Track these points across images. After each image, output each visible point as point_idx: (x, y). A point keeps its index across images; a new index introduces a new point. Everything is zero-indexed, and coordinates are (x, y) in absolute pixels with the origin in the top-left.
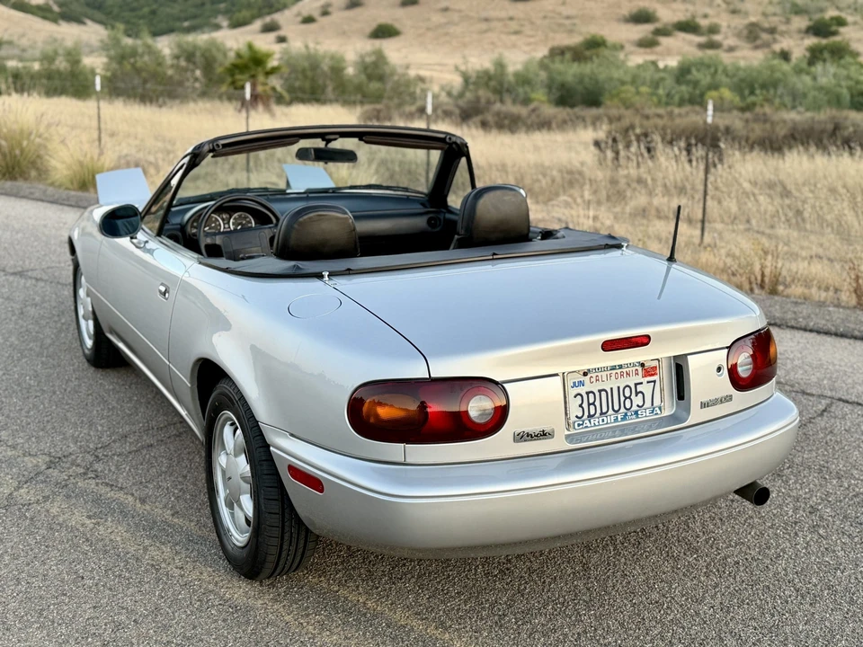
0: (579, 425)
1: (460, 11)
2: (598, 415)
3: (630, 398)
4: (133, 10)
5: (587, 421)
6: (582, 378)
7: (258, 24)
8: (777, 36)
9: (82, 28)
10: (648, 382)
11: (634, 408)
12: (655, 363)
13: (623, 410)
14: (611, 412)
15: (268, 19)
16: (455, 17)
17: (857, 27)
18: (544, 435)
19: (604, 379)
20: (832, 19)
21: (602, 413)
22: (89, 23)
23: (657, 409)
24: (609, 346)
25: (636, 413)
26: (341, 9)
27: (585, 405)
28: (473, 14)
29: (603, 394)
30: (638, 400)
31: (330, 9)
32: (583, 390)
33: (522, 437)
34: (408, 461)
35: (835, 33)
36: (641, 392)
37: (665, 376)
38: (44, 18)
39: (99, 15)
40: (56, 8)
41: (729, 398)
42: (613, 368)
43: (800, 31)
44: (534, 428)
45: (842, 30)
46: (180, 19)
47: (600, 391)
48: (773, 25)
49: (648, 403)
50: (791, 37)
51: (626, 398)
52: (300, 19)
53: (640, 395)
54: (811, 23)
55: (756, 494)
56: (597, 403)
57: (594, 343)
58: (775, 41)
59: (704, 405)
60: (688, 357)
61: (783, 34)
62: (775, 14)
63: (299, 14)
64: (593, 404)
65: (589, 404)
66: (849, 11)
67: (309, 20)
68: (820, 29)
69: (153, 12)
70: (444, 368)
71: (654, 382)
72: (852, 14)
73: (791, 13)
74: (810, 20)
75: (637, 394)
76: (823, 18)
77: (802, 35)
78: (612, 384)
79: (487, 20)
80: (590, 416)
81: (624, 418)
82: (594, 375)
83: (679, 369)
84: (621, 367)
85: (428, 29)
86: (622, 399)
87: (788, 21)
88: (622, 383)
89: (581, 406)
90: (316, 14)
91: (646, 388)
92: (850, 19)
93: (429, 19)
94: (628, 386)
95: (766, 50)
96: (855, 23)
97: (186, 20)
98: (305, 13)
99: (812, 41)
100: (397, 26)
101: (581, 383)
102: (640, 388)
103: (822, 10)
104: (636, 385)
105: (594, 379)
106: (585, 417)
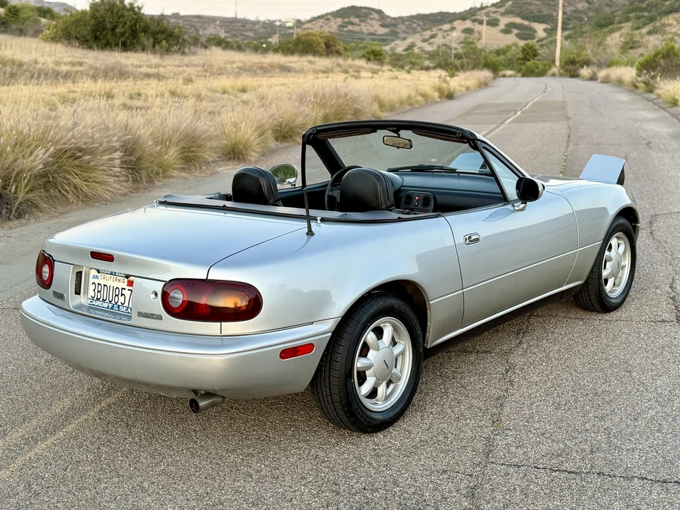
0: (91, 302)
2: (101, 299)
3: (118, 296)
5: (95, 301)
6: (98, 274)
10: (128, 290)
11: (119, 304)
14: (107, 301)
18: (61, 297)
19: (107, 278)
21: (103, 300)
23: (130, 309)
25: (119, 307)
27: (96, 291)
29: (106, 288)
30: (121, 299)
32: (97, 281)
33: (55, 295)
36: (124, 295)
41: (160, 318)
47: (104, 286)
49: (126, 305)
51: (116, 295)
53: (123, 297)
56: (102, 292)
57: (87, 250)
59: (140, 315)
64: (100, 292)
65: (98, 291)
71: (132, 291)
75: (122, 295)
78: (111, 283)
80: (97, 299)
81: (112, 308)
82: (103, 274)
86: (114, 295)
88: (116, 284)
89: (94, 290)
91: (127, 293)
94: (118, 288)
101: (97, 277)
102: (124, 292)
104: (122, 289)
105: (102, 277)
106: (95, 298)
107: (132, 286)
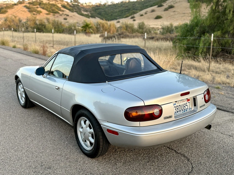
0: (176, 114)
1: (178, 12)
2: (179, 111)
3: (185, 107)
4: (107, 14)
5: (177, 113)
6: (175, 103)
7: (130, 17)
9: (95, 19)
10: (188, 103)
11: (186, 109)
12: (189, 98)
13: (184, 110)
15: (132, 16)
16: (176, 13)
18: (170, 117)
19: (180, 103)
21: (180, 111)
22: (97, 18)
23: (190, 109)
24: (182, 95)
25: (186, 110)
26: (150, 12)
27: (176, 109)
28: (181, 12)
29: (180, 106)
30: (186, 107)
31: (147, 13)
32: (176, 106)
33: (166, 118)
34: (141, 126)
36: (187, 105)
37: (192, 101)
38: (86, 17)
39: (99, 16)
40: (90, 15)
41: (204, 105)
42: (181, 100)
44: (168, 115)
46: (117, 16)
47: (179, 106)
49: (188, 108)
51: (184, 107)
52: (140, 15)
53: (187, 106)
55: (209, 127)
56: (179, 109)
57: (179, 94)
59: (201, 107)
60: (197, 96)
63: (140, 14)
64: (178, 109)
65: (177, 109)
67: (142, 15)
69: (112, 15)
70: (148, 103)
71: (189, 102)
75: (186, 105)
78: (181, 104)
79: (184, 13)
80: (178, 112)
81: (184, 112)
82: (178, 102)
83: (195, 99)
84: (183, 100)
85: (169, 16)
86: (183, 107)
88: (183, 103)
89: (175, 109)
90: (143, 14)
93: (170, 14)
94: (184, 104)
97: (118, 16)
98: (141, 14)
100: (162, 16)
101: (175, 104)
102: (187, 104)
104: (186, 103)
105: (178, 103)
106: (177, 112)
107: (189, 101)
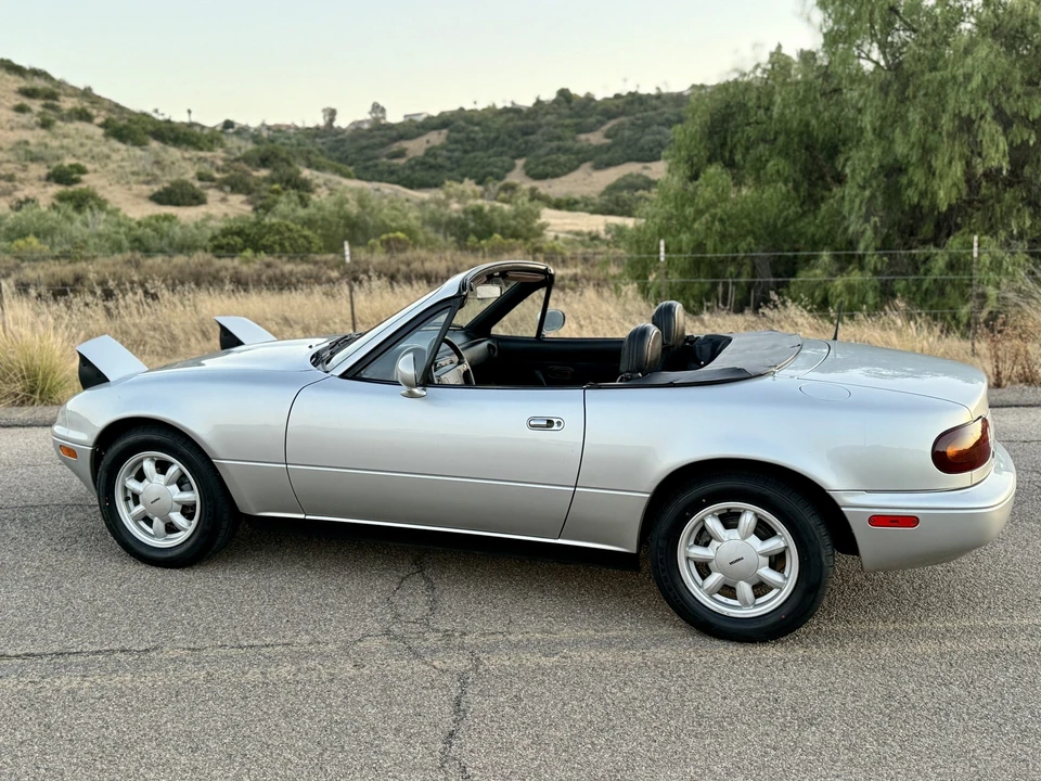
8: (17, 184)
17: (98, 175)
20: (71, 166)
35: (77, 181)
43: (40, 179)
45: (83, 177)
48: (10, 172)
50: (32, 185)
54: (51, 171)
58: (16, 189)
61: (22, 181)
62: (8, 161)
66: (88, 159)
68: (61, 176)
72: (90, 162)
73: (26, 160)
74: (49, 167)
76: (61, 166)
77: (44, 183)
87: (25, 169)
92: (89, 167)
95: (8, 199)
96: (95, 171)
99: (55, 189)
103: (58, 158)
